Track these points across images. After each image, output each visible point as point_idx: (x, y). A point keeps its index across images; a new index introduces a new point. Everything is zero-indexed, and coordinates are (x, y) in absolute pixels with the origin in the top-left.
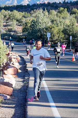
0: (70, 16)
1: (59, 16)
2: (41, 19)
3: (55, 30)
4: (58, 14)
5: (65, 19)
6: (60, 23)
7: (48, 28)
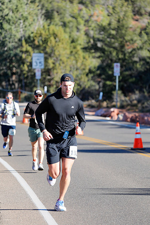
2: (10, 6)
3: (60, 44)
5: (89, 5)
6: (74, 20)
7: (35, 38)
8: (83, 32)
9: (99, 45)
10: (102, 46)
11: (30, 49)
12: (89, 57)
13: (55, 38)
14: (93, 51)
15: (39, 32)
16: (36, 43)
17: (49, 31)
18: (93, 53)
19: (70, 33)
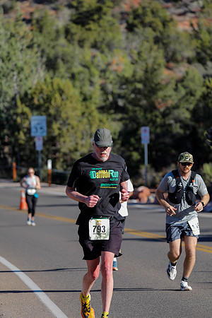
0: (130, 35)
1: (77, 37)
3: (68, 102)
4: (75, 29)
5: (106, 50)
6: (86, 70)
7: (34, 96)
8: (97, 87)
9: (121, 103)
10: (125, 105)
11: (27, 110)
12: (107, 119)
13: (61, 95)
14: (112, 111)
15: (39, 87)
16: (36, 101)
17: (52, 86)
18: (112, 114)
19: (81, 88)
